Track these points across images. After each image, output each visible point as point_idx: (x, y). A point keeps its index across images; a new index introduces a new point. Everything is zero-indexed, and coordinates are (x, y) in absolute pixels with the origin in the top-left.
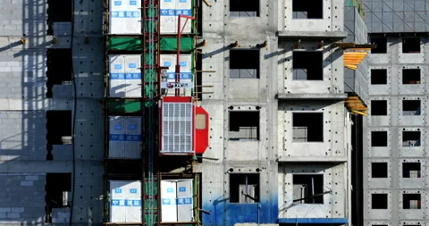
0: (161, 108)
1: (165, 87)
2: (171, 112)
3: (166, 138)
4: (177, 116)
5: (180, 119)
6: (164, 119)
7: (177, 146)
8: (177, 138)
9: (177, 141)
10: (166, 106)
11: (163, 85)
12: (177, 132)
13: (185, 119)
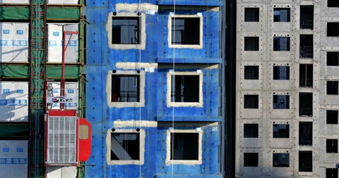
0: (47, 123)
1: (51, 102)
2: (56, 125)
3: (51, 149)
4: (62, 129)
5: (64, 132)
6: (49, 131)
7: (61, 157)
8: (61, 149)
9: (61, 152)
10: (51, 119)
11: (49, 100)
12: (62, 144)
13: (70, 132)
